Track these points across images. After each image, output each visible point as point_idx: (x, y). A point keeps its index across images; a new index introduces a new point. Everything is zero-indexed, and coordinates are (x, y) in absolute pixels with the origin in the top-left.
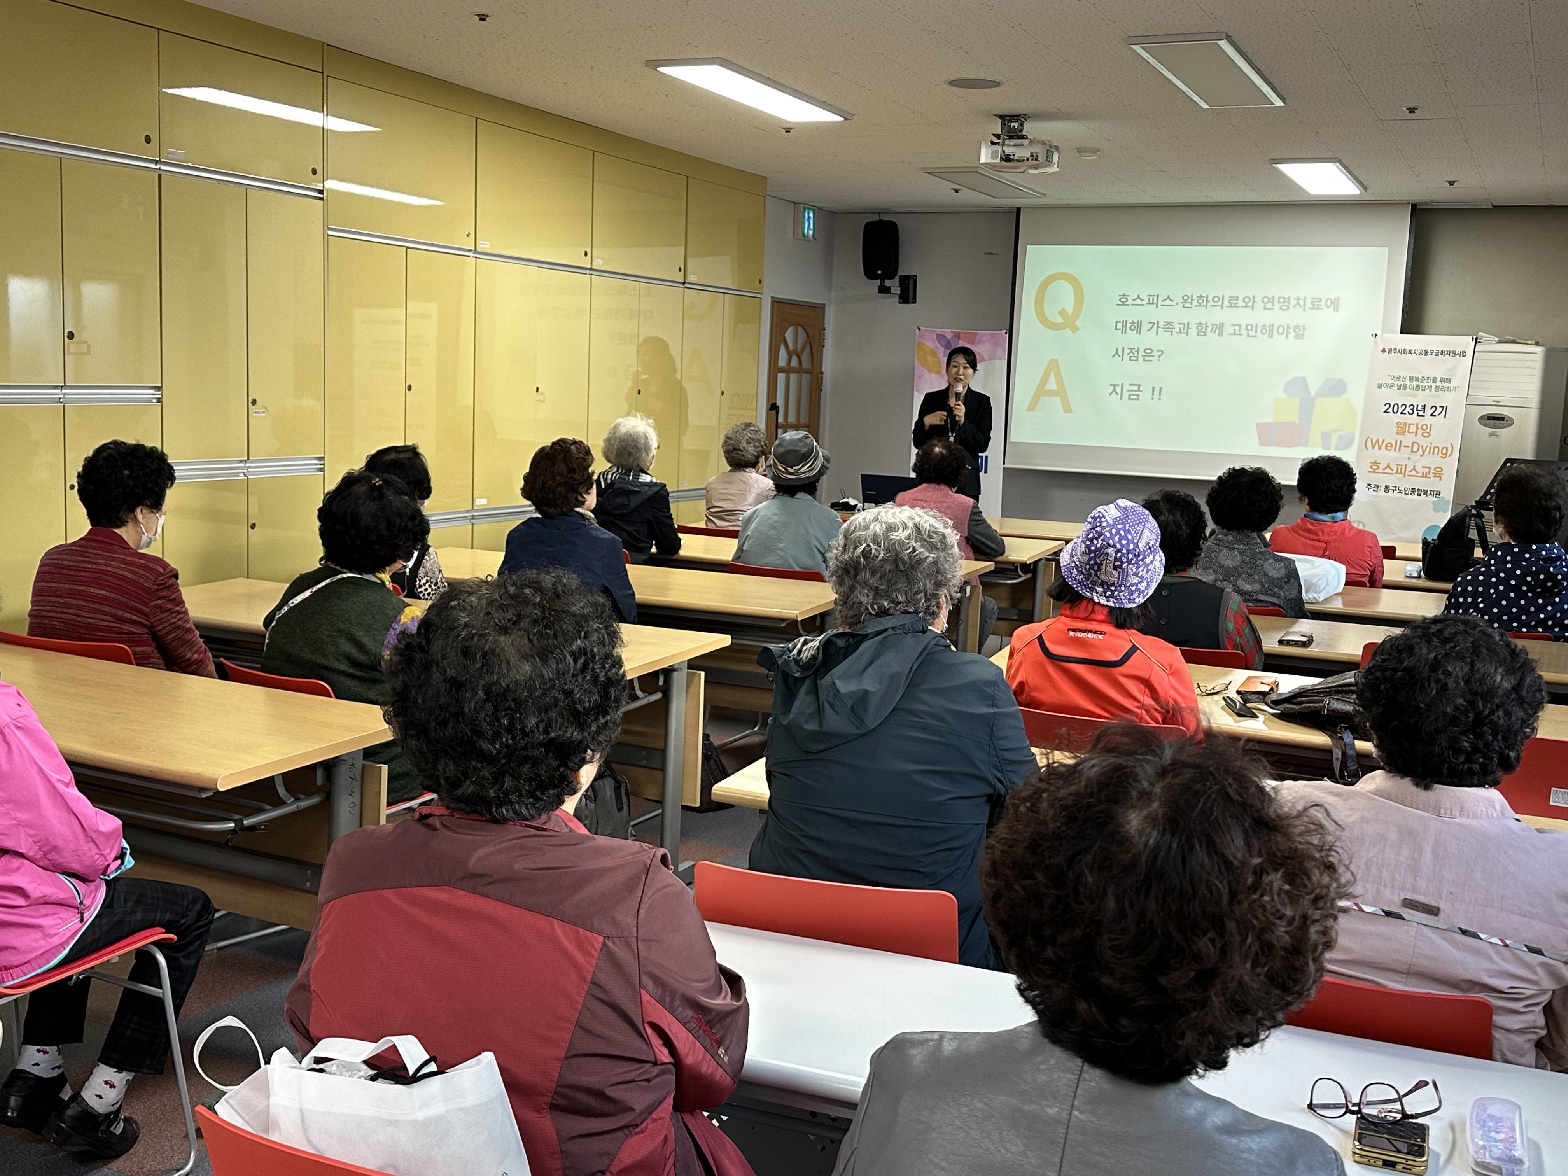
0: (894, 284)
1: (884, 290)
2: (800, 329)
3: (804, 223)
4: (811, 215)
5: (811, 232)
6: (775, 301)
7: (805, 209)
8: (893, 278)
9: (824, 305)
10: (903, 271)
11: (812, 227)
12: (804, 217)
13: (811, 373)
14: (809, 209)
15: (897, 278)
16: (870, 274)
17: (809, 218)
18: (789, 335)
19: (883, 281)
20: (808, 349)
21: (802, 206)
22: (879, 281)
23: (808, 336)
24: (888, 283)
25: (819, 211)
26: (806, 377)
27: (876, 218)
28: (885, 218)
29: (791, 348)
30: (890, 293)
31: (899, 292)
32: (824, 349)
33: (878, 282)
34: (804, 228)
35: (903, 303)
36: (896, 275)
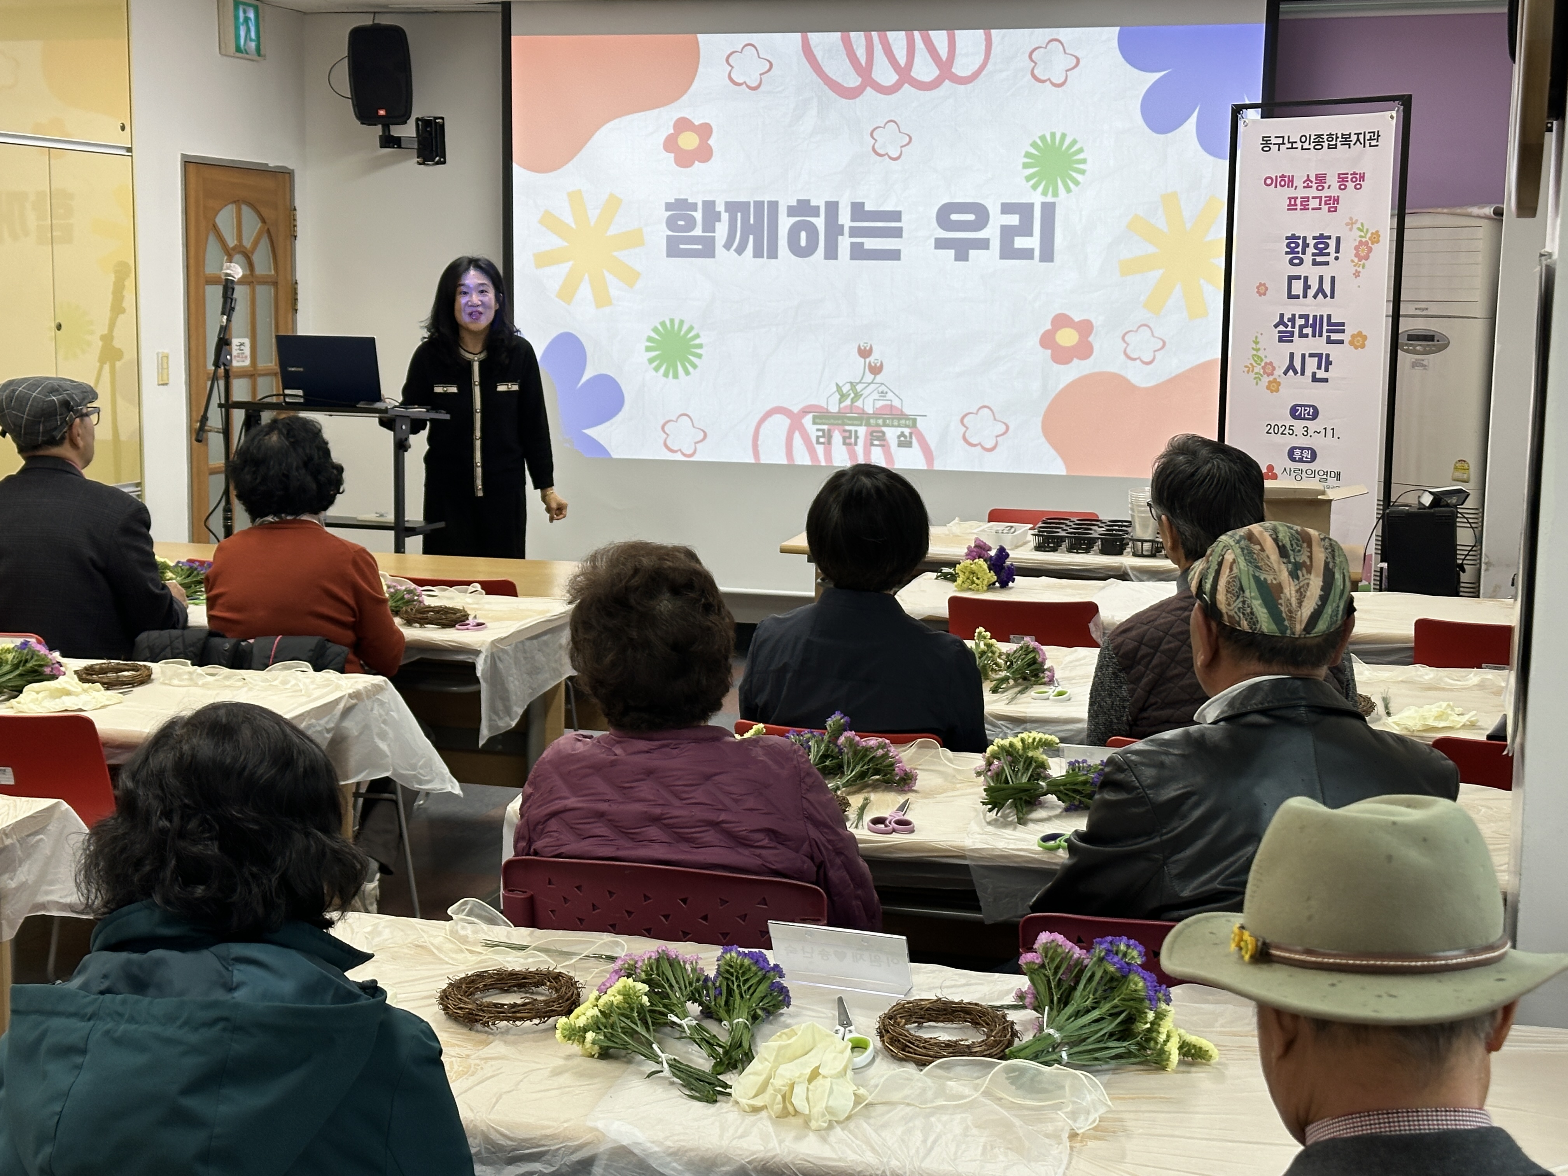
0: (408, 131)
1: (389, 141)
2: (245, 209)
3: (237, 29)
4: (251, 15)
5: (253, 45)
6: (190, 163)
9: (291, 169)
10: (420, 109)
11: (253, 35)
12: (236, 18)
13: (275, 284)
15: (412, 122)
16: (365, 115)
17: (247, 19)
18: (225, 219)
19: (386, 127)
20: (264, 242)
22: (380, 126)
23: (264, 221)
24: (397, 131)
26: (264, 293)
27: (368, 21)
28: (385, 20)
29: (232, 242)
30: (399, 147)
31: (416, 147)
32: (299, 245)
33: (378, 130)
34: (237, 37)
35: (423, 164)
36: (409, 117)
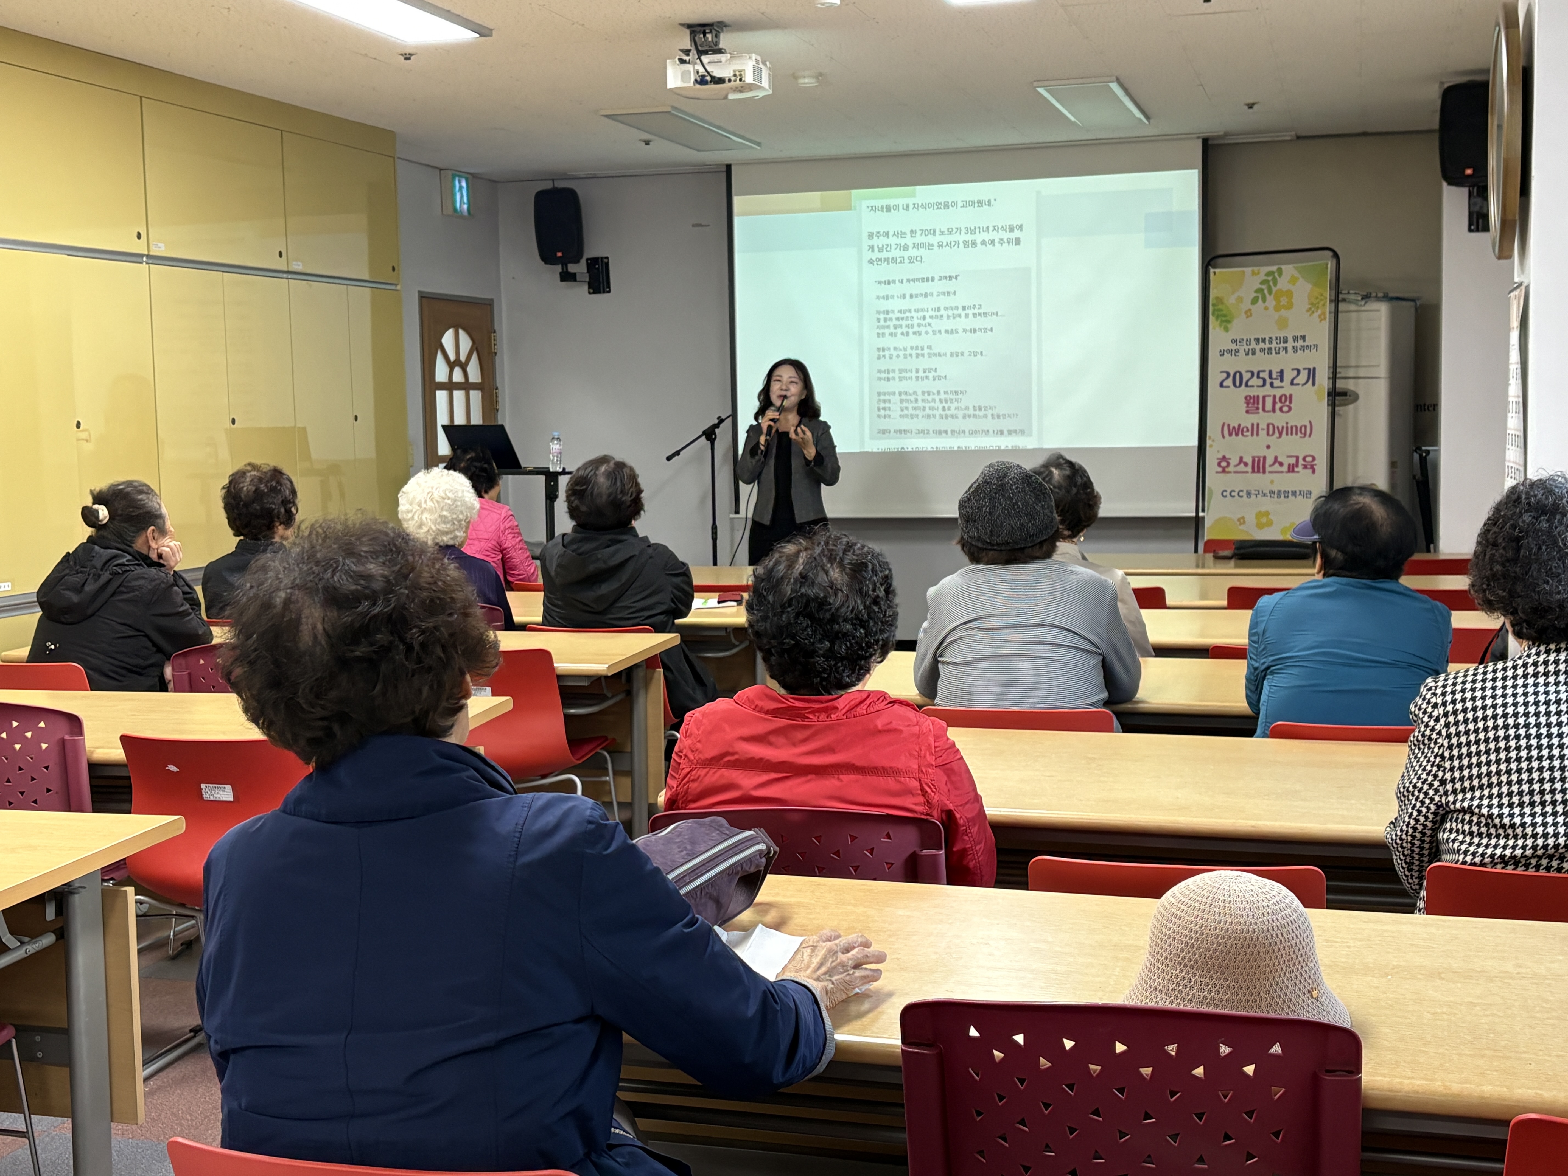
0: (580, 268)
1: (567, 277)
2: (461, 332)
3: (454, 195)
4: (464, 184)
5: (465, 207)
6: (424, 297)
7: (454, 177)
8: (577, 261)
9: (492, 300)
10: (590, 252)
11: (465, 199)
12: (453, 186)
13: (482, 389)
14: (459, 176)
15: (583, 262)
16: (547, 257)
17: (461, 188)
18: (448, 339)
19: (564, 265)
21: (450, 173)
22: (560, 266)
23: (474, 341)
24: (572, 268)
25: (473, 179)
26: (476, 396)
27: (548, 185)
28: (561, 185)
29: (452, 357)
30: (575, 280)
31: (587, 280)
32: (497, 358)
33: (559, 268)
34: (455, 201)
35: (594, 293)
36: (581, 257)
